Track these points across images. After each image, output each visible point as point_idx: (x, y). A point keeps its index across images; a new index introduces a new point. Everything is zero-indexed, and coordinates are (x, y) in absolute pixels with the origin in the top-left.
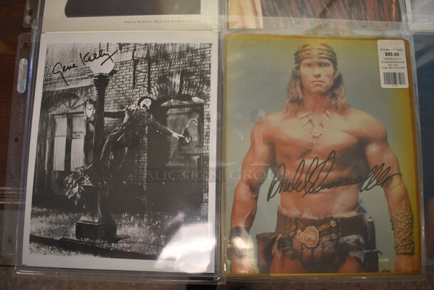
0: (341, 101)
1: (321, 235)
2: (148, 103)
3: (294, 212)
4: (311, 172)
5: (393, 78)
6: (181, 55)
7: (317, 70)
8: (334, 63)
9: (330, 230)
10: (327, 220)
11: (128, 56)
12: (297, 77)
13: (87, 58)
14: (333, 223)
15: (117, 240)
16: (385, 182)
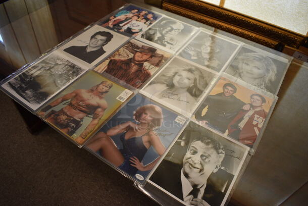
0: (103, 96)
1: (67, 119)
2: (60, 73)
3: (66, 111)
4: (79, 105)
5: (121, 98)
6: (78, 68)
7: (104, 87)
8: (110, 87)
9: (69, 120)
10: (71, 117)
11: (67, 63)
12: (98, 86)
13: (59, 59)
14: (72, 119)
15: (24, 92)
16: (94, 118)
